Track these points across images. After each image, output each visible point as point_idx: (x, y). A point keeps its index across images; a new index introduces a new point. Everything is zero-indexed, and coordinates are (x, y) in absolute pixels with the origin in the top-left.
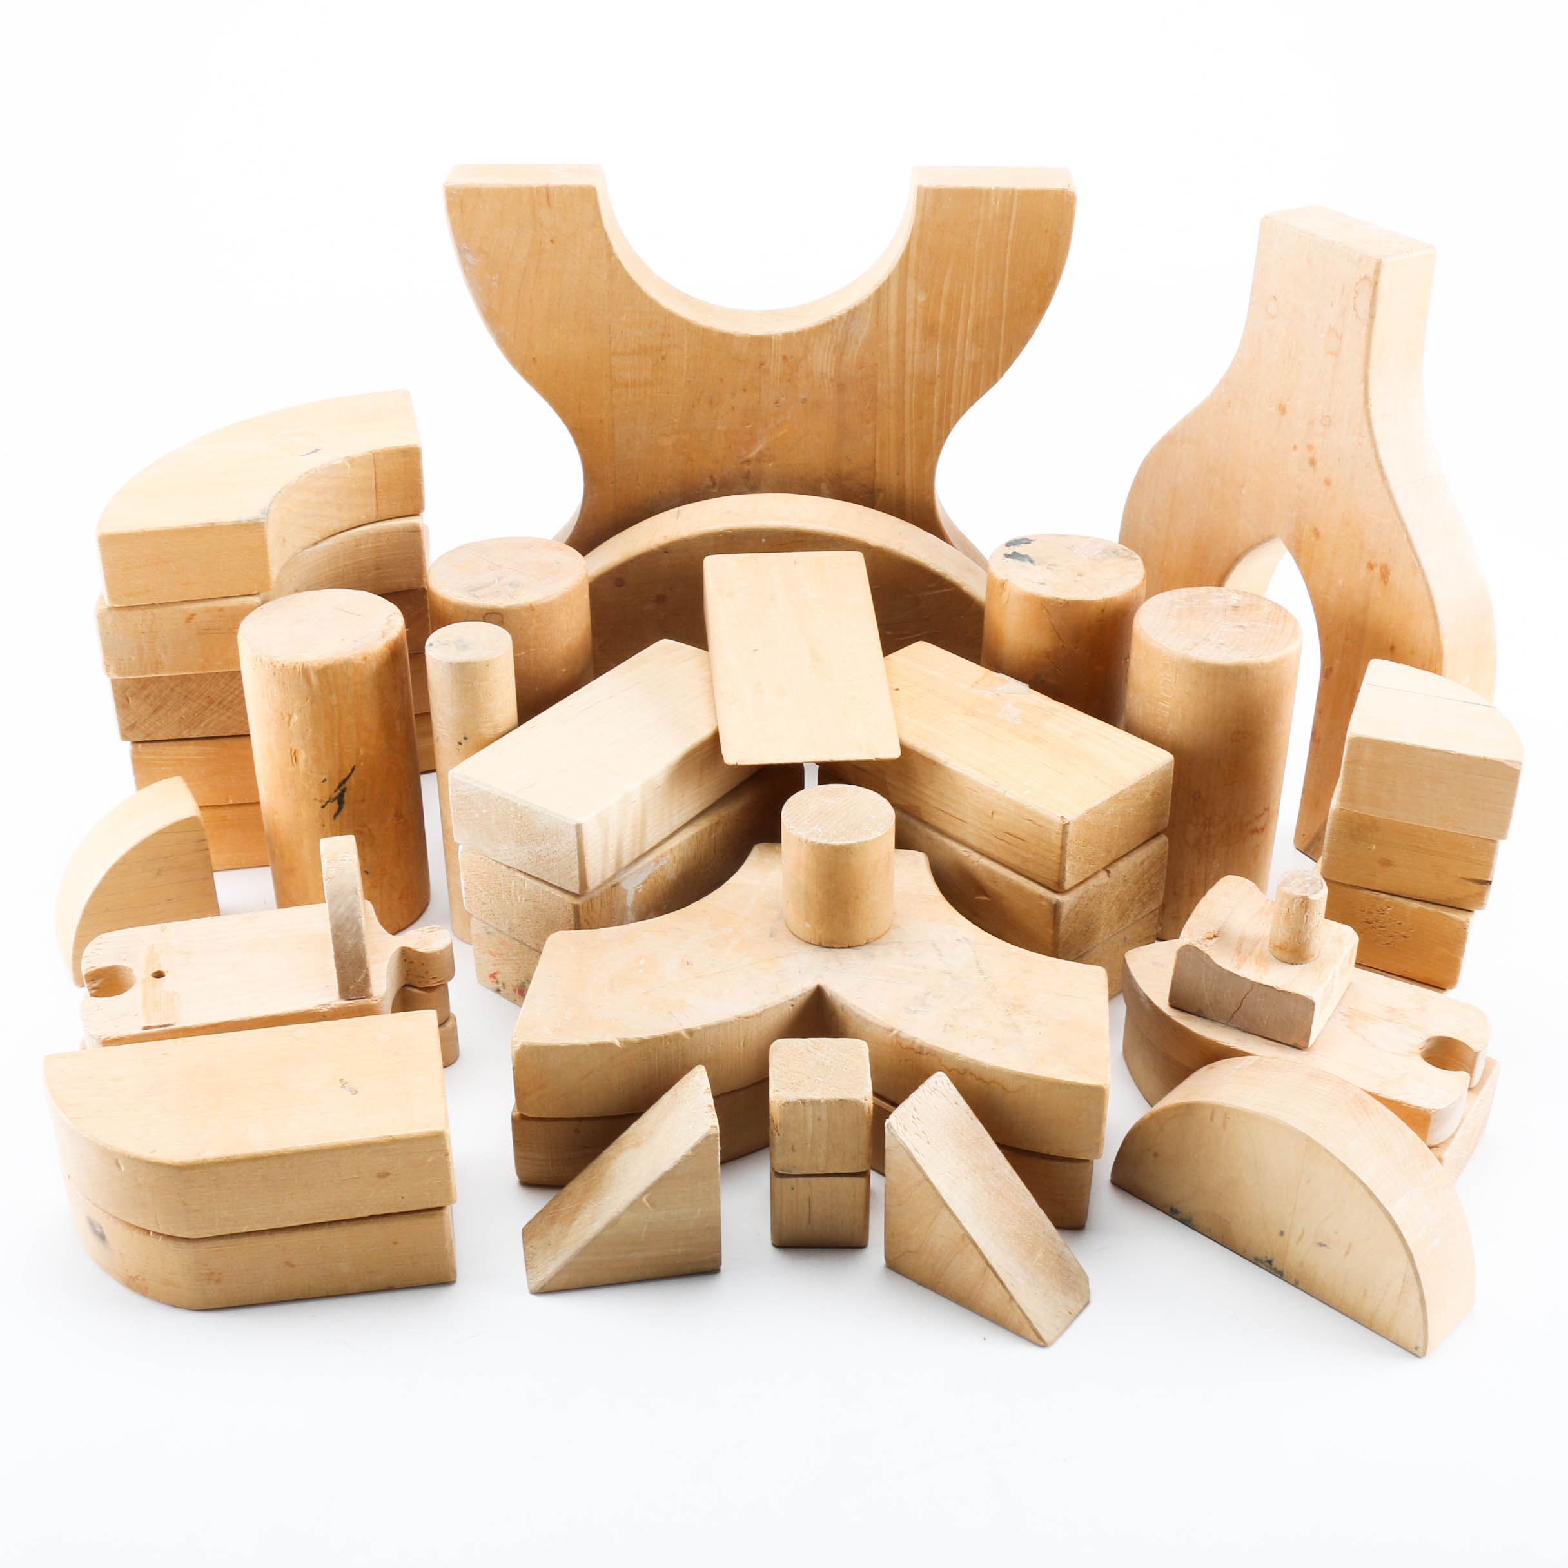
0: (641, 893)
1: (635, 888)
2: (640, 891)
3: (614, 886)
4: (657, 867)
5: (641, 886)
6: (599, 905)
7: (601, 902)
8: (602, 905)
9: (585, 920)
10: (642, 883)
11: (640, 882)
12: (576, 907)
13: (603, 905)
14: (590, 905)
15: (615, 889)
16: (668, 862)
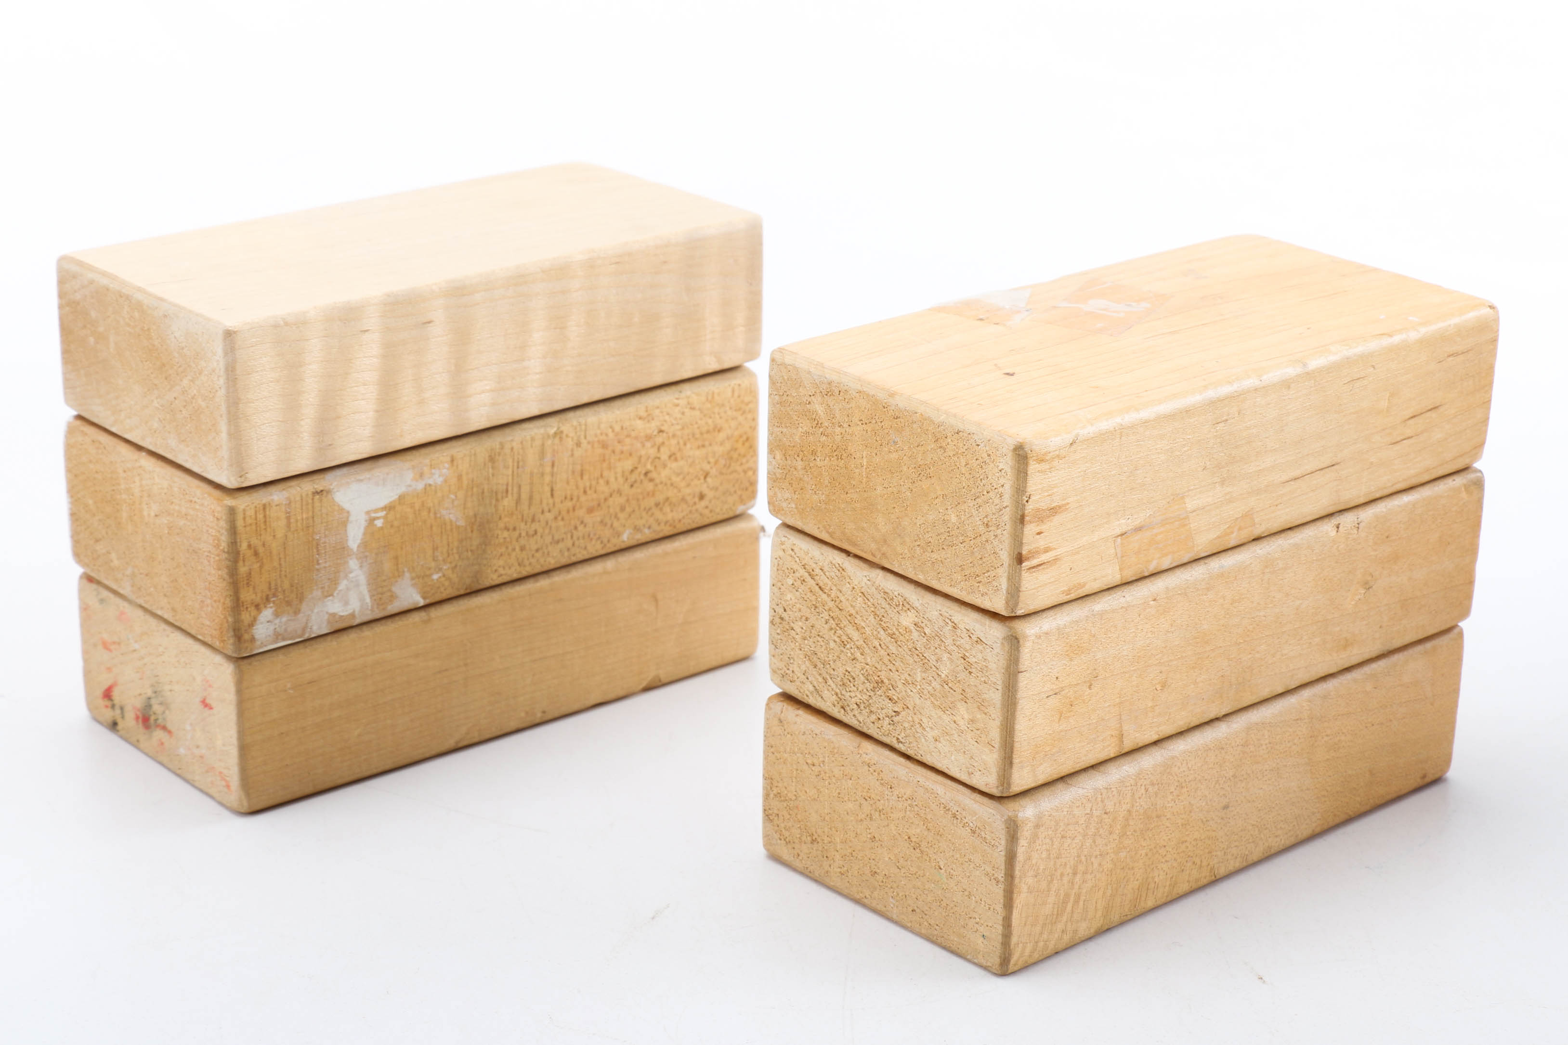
0: (382, 528)
1: (368, 513)
2: (379, 523)
3: (317, 493)
4: (420, 486)
5: (383, 514)
6: (283, 522)
7: (288, 518)
8: (288, 525)
9: (249, 546)
10: (384, 508)
11: (382, 504)
12: (232, 511)
13: (293, 525)
14: (260, 516)
15: (321, 501)
16: (445, 481)
